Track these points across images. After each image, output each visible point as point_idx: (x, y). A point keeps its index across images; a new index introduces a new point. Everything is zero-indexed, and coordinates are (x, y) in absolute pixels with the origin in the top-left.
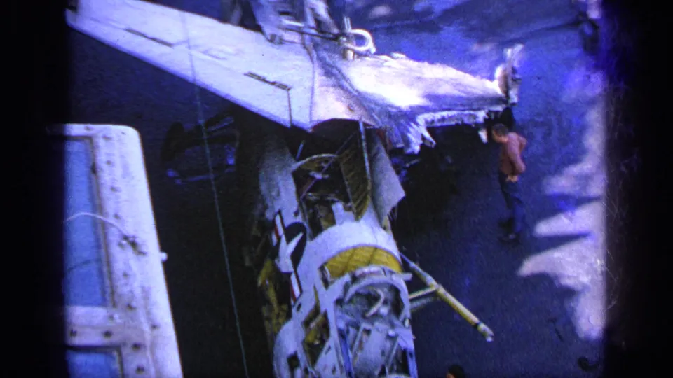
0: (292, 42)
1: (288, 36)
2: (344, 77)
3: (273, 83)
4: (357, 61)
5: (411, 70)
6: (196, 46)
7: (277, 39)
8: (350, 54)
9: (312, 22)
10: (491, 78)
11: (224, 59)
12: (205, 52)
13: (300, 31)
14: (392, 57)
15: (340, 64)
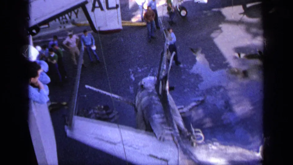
0: (169, 140)
1: (167, 138)
2: (192, 154)
3: (161, 159)
4: (198, 147)
5: (222, 150)
6: (126, 144)
7: (162, 139)
8: (195, 144)
9: (177, 131)
10: (258, 152)
11: (138, 149)
12: (130, 146)
13: (172, 135)
14: (214, 145)
15: (190, 149)
